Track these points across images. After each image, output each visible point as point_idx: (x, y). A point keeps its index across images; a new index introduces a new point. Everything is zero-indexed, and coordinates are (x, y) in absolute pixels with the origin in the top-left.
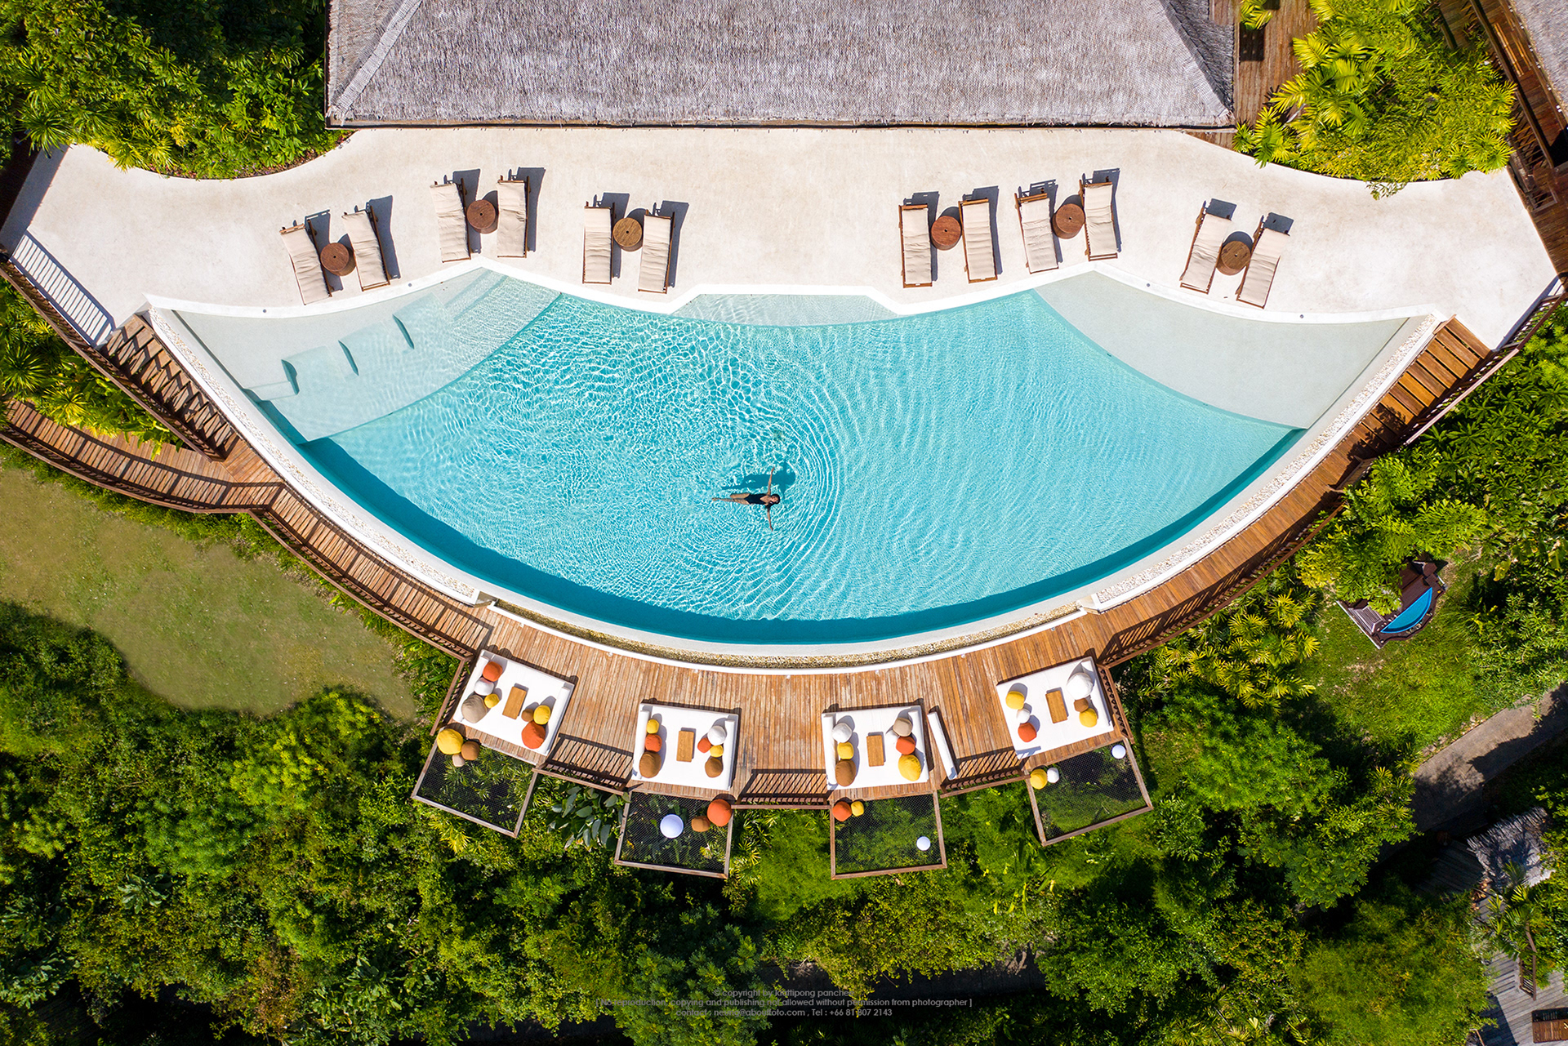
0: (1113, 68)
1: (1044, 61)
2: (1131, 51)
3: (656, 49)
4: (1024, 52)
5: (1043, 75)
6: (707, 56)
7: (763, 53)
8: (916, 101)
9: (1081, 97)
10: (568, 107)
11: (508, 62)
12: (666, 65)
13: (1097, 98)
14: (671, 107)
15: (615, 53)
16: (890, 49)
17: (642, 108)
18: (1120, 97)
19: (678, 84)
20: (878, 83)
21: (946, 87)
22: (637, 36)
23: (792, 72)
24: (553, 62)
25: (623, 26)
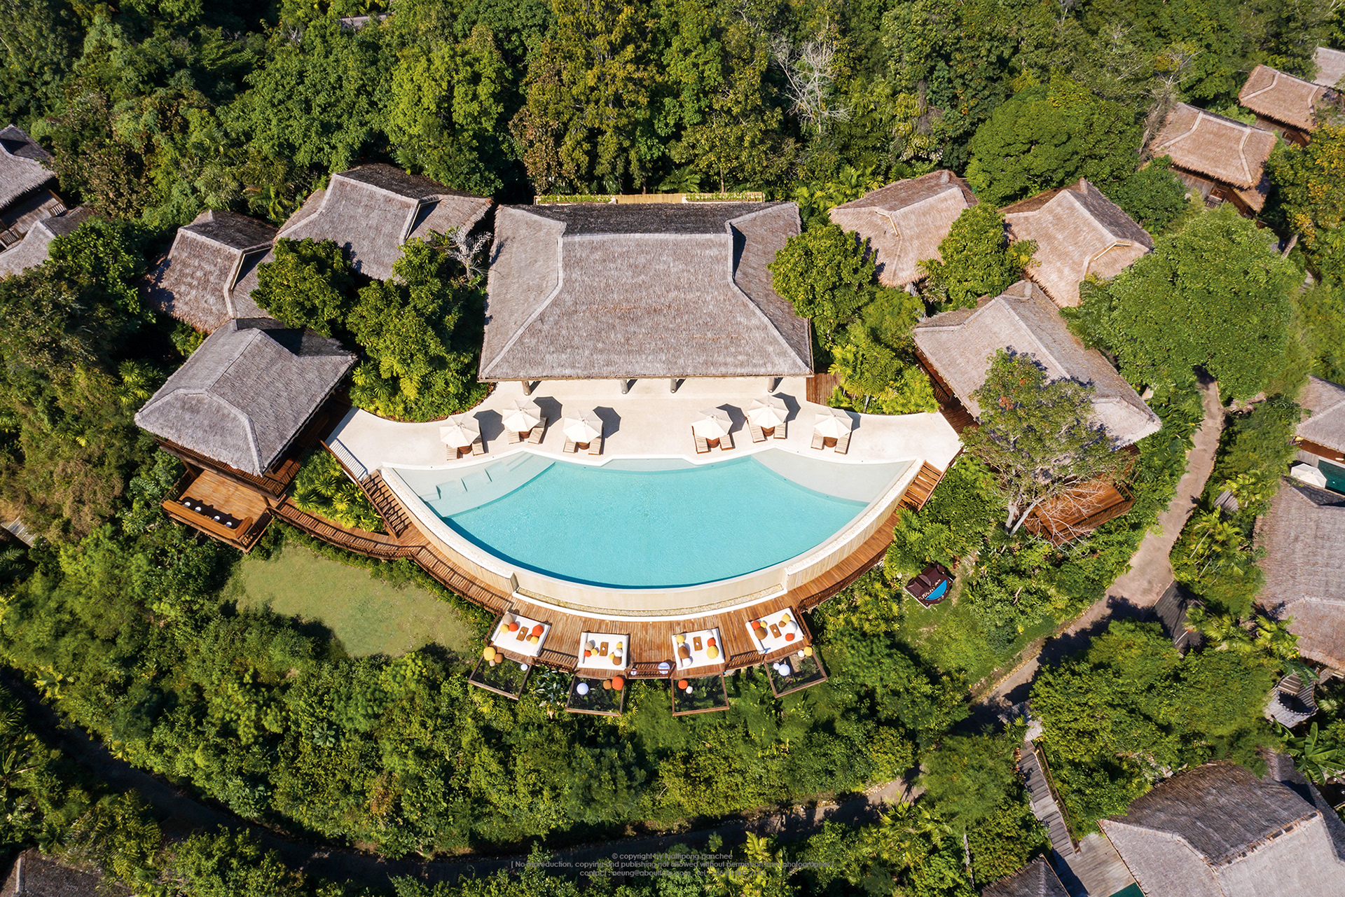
0: (765, 355)
1: (740, 353)
2: (771, 349)
3: (601, 351)
4: (733, 350)
5: (740, 358)
6: (620, 353)
7: (640, 352)
8: (695, 367)
9: (755, 366)
10: (568, 372)
11: (548, 356)
12: (605, 356)
13: (761, 366)
14: (606, 371)
15: (587, 352)
16: (685, 349)
17: (595, 371)
18: (769, 365)
19: (609, 363)
20: (681, 361)
21: (706, 363)
22: (595, 348)
23: (650, 358)
24: (564, 356)
25: (590, 344)
